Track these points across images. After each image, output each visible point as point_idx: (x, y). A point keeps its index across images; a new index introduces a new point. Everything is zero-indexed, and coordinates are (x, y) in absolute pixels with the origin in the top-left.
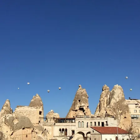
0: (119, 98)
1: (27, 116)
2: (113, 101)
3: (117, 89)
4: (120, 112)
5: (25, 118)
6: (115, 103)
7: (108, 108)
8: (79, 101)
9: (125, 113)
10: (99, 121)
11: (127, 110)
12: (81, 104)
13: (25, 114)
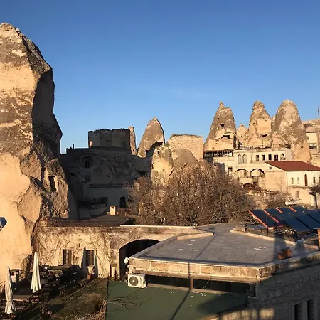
0: (292, 119)
1: (188, 149)
2: (283, 124)
3: (288, 107)
4: (295, 139)
5: (185, 151)
6: (286, 128)
7: (276, 134)
8: (223, 125)
9: (303, 141)
10: (263, 153)
11: (305, 137)
12: (226, 130)
13: (185, 146)
